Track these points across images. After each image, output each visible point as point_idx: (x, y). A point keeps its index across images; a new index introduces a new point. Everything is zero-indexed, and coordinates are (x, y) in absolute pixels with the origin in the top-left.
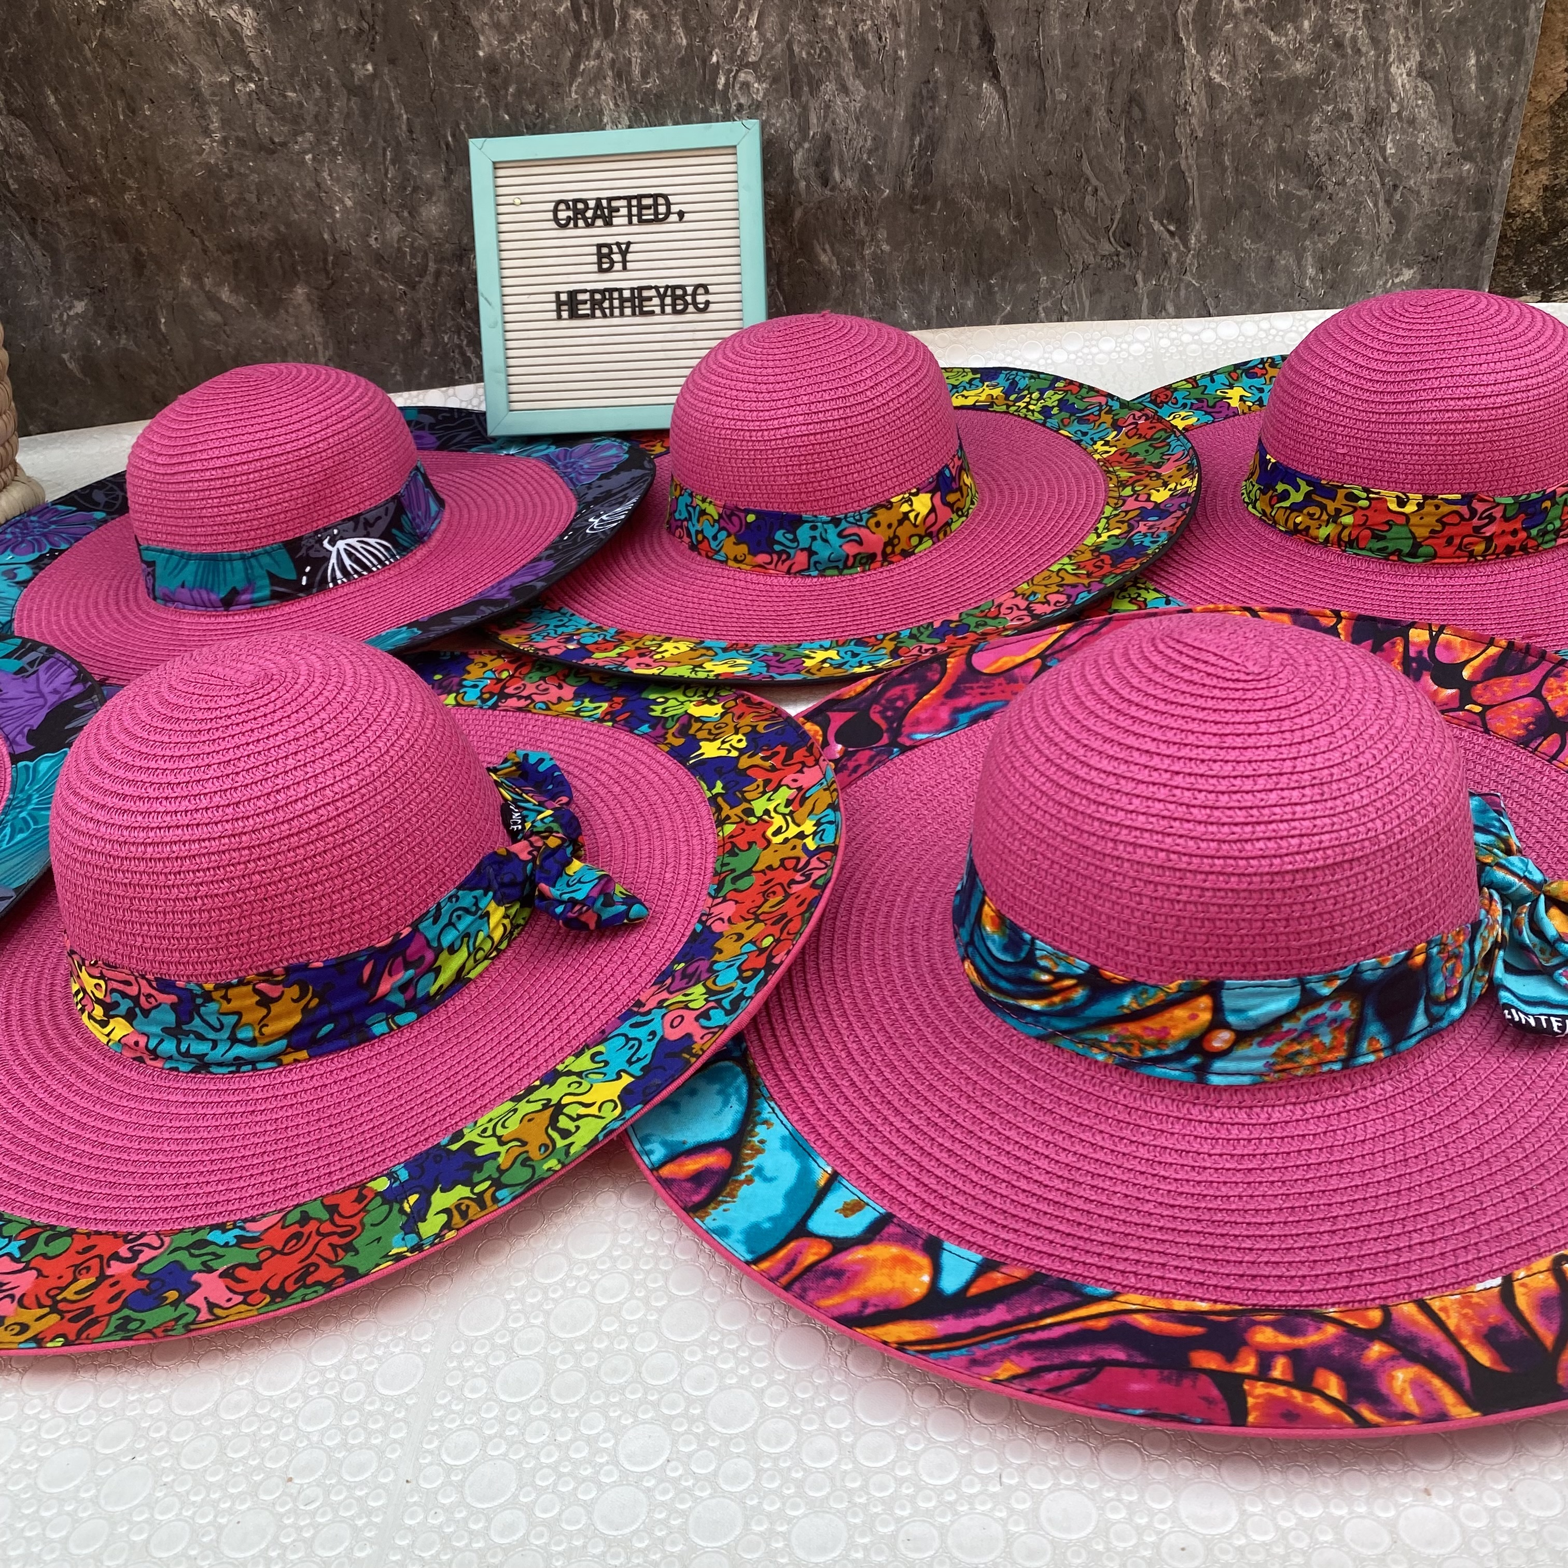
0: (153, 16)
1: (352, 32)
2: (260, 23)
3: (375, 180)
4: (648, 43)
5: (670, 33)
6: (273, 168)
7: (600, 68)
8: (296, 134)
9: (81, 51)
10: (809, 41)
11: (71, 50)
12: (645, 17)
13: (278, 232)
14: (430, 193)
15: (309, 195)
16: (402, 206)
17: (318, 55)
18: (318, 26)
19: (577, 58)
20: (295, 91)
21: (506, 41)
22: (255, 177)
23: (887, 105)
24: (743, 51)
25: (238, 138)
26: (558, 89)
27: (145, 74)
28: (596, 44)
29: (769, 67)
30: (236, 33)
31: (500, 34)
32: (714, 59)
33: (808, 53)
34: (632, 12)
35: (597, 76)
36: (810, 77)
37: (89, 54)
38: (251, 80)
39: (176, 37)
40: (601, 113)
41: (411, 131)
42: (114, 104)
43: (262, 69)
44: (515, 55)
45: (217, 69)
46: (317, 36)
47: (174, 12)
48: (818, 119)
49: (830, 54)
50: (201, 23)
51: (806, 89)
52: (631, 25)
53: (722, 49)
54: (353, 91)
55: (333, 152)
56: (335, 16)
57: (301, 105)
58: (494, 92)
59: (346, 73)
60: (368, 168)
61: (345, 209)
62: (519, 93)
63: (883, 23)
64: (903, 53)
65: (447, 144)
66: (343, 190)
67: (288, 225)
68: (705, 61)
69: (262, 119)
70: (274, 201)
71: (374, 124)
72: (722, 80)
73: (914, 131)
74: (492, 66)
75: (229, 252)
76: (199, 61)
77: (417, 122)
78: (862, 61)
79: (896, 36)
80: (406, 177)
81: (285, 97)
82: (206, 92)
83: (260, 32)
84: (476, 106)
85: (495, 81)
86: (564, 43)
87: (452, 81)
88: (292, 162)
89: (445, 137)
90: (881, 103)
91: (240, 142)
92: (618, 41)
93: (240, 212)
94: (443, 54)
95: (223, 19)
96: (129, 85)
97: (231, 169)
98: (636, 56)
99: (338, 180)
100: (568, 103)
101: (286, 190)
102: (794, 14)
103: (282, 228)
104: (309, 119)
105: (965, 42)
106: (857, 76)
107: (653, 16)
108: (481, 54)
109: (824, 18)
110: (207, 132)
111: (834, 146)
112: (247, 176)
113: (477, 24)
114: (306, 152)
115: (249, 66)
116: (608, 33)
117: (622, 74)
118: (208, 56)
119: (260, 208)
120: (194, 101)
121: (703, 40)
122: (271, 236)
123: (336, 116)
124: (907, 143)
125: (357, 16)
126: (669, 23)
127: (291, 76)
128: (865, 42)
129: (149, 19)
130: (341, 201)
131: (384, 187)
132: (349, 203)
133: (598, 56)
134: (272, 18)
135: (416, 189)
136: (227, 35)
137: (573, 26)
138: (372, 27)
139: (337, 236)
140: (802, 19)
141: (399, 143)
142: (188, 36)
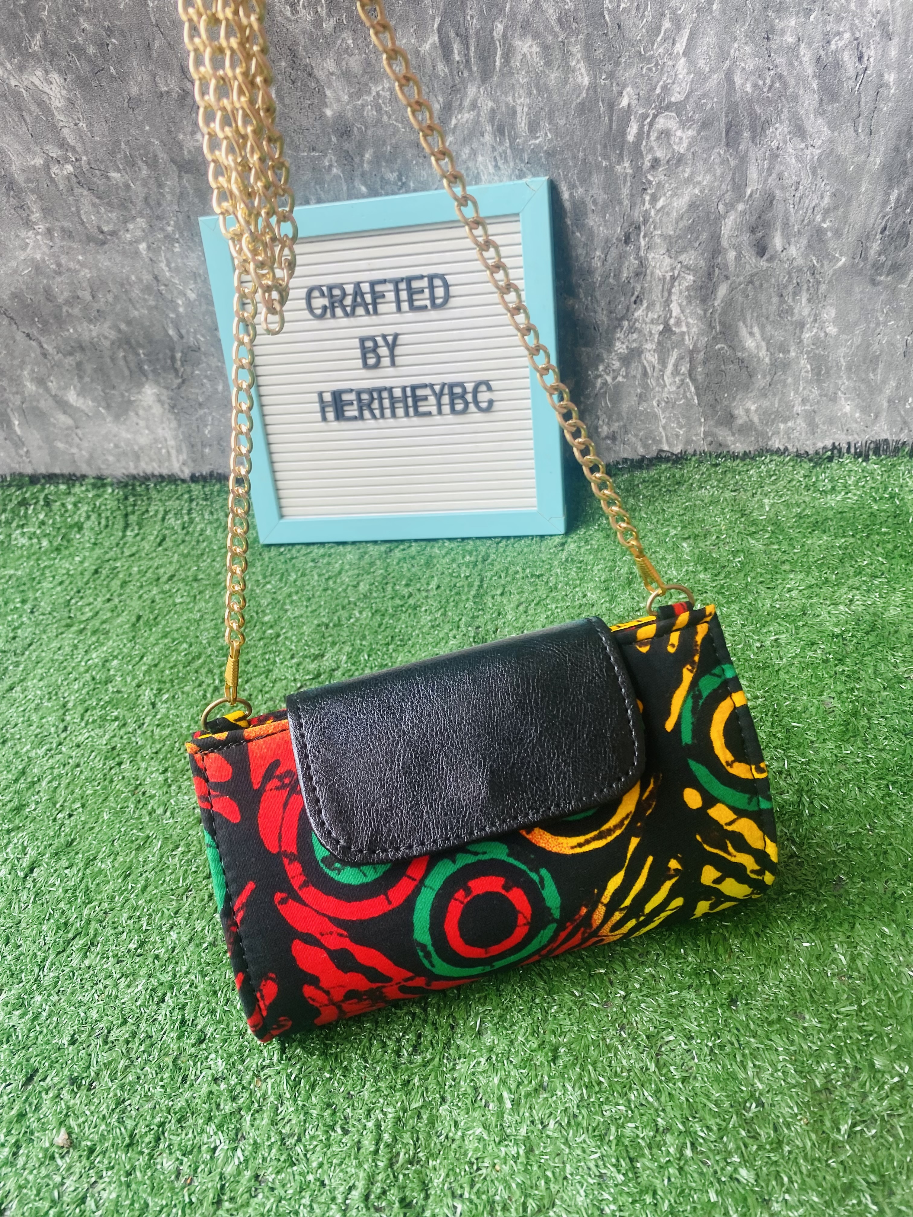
1: (174, 95)
2: (69, 91)
5: (567, 69)
7: (477, 122)
10: (757, 68)
12: (535, 49)
15: (147, 289)
18: (135, 91)
20: (119, 171)
21: (359, 94)
23: (858, 150)
24: (665, 88)
25: (63, 230)
28: (472, 91)
31: (350, 84)
32: (625, 102)
33: (755, 85)
34: (517, 43)
36: (753, 117)
44: (370, 113)
46: (134, 103)
48: (760, 172)
49: (785, 85)
51: (746, 134)
52: (516, 62)
53: (636, 86)
57: (128, 187)
62: (377, 159)
63: (869, 36)
64: (890, 78)
68: (611, 106)
69: (86, 206)
72: (633, 130)
73: (891, 181)
75: (71, 354)
81: (108, 178)
83: (71, 102)
84: (328, 178)
85: (346, 146)
88: (124, 253)
90: (850, 147)
92: (500, 85)
93: (76, 311)
95: (27, 89)
99: (177, 270)
101: (122, 285)
102: (740, 30)
106: (820, 112)
107: (545, 48)
108: (329, 112)
109: (783, 32)
111: (779, 207)
112: (77, 272)
113: (320, 74)
114: (138, 241)
115: (63, 144)
116: (486, 75)
119: (96, 306)
121: (611, 76)
123: (169, 197)
124: (879, 198)
126: (566, 55)
128: (838, 65)
130: (183, 294)
133: (474, 106)
134: (82, 83)
136: (33, 107)
137: (442, 68)
139: (183, 332)
140: (750, 36)
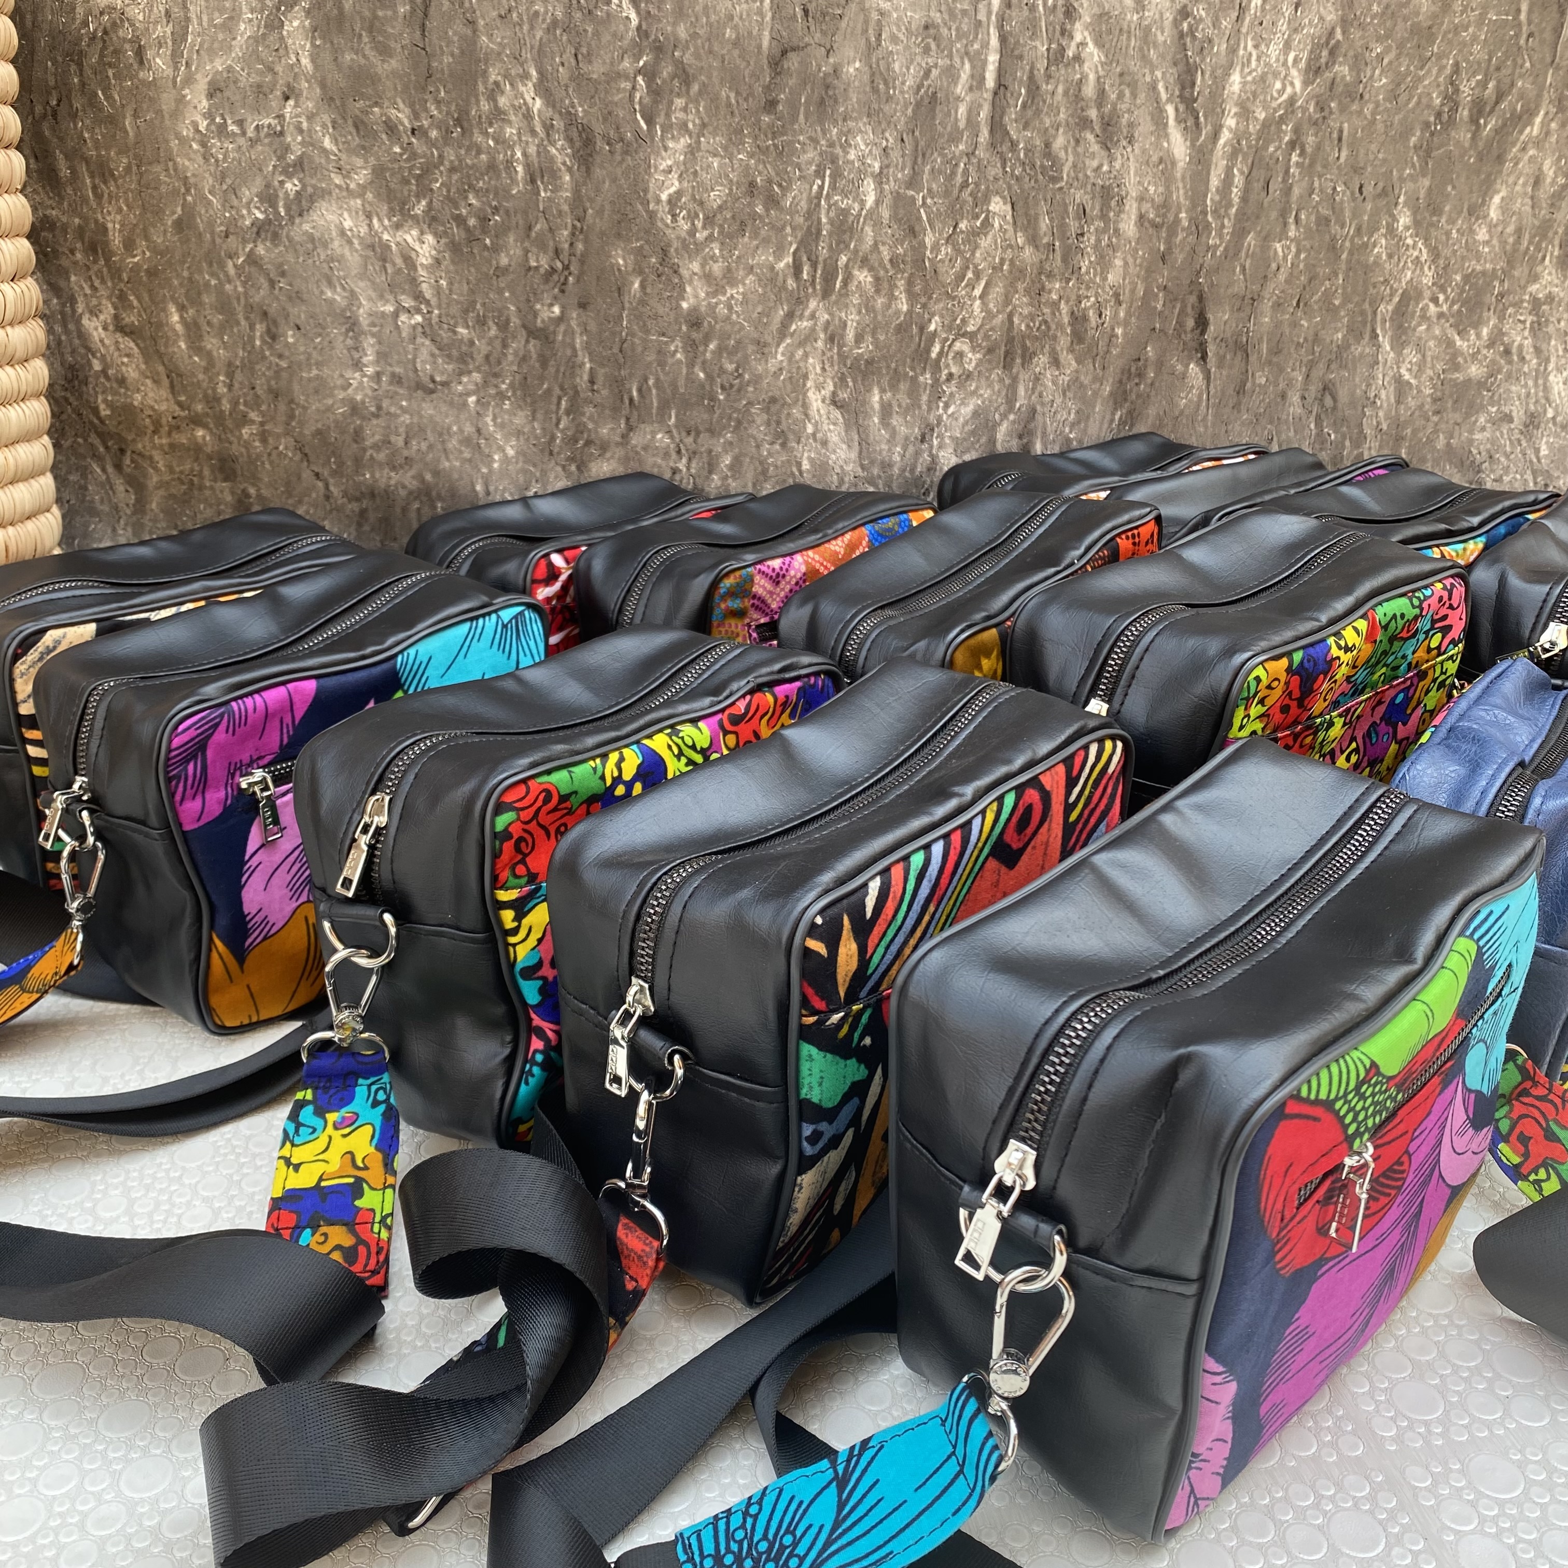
0: (317, 235)
3: (544, 429)
4: (867, 306)
6: (428, 410)
8: (461, 374)
9: (222, 265)
11: (210, 264)
13: (423, 481)
14: (604, 447)
16: (571, 459)
17: (500, 292)
19: (790, 316)
22: (406, 419)
26: (762, 348)
27: (297, 297)
29: (986, 337)
30: (409, 261)
35: (809, 338)
37: (232, 271)
38: (419, 311)
39: (340, 259)
40: (806, 377)
41: (592, 382)
42: (252, 327)
43: (434, 301)
45: (381, 297)
47: (342, 233)
50: (372, 247)
54: (532, 332)
55: (501, 396)
56: (527, 252)
58: (692, 347)
59: (528, 313)
60: (539, 416)
61: (506, 460)
65: (631, 400)
66: (507, 438)
67: (436, 473)
70: (424, 446)
71: (552, 370)
74: (695, 320)
76: (361, 287)
77: (601, 372)
78: (1078, 337)
79: (1116, 313)
80: (580, 429)
82: (364, 321)
86: (779, 300)
87: (647, 332)
89: (630, 391)
91: (397, 380)
94: (643, 302)
96: (274, 307)
97: (379, 408)
98: (852, 319)
100: (772, 365)
103: (428, 477)
104: (479, 359)
105: (1180, 324)
110: (358, 365)
117: (834, 337)
118: (373, 283)
120: (348, 331)
122: (413, 484)
125: (551, 253)
127: (466, 311)
129: (312, 239)
131: (553, 438)
132: (511, 452)
135: (588, 443)
138: (566, 267)
141: (577, 392)
142: (353, 259)
